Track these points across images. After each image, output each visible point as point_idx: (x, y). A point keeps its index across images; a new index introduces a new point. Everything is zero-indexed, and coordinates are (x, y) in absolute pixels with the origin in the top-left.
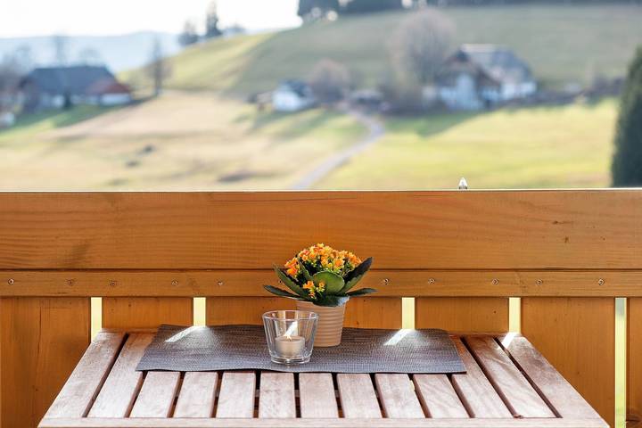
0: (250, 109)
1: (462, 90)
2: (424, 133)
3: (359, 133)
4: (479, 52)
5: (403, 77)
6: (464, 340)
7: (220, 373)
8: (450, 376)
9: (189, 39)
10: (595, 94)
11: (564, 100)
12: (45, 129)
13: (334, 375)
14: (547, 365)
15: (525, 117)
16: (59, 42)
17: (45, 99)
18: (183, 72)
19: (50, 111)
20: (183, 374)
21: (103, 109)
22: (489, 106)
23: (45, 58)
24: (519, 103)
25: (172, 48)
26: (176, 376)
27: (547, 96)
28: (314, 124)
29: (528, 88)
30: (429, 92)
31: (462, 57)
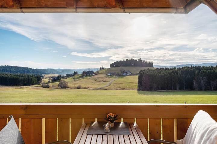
0: (105, 75)
1: (125, 74)
2: (121, 78)
3: (116, 77)
4: (126, 70)
5: (120, 73)
6: (129, 124)
7: (98, 135)
8: (128, 135)
9: (101, 69)
10: (136, 74)
11: (134, 75)
12: (88, 77)
13: (113, 135)
14: (141, 132)
15: (131, 76)
16: (89, 69)
17: (88, 74)
18: (100, 72)
19: (88, 76)
20: (92, 135)
21: (93, 75)
22: (127, 75)
23: (88, 71)
24: (130, 75)
25: (99, 70)
26: (91, 135)
27: (132, 75)
28: (112, 77)
29: (130, 74)
30: (122, 74)
31: (125, 71)
